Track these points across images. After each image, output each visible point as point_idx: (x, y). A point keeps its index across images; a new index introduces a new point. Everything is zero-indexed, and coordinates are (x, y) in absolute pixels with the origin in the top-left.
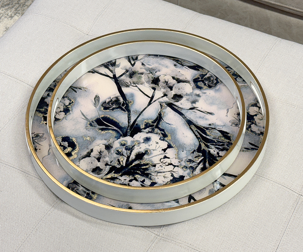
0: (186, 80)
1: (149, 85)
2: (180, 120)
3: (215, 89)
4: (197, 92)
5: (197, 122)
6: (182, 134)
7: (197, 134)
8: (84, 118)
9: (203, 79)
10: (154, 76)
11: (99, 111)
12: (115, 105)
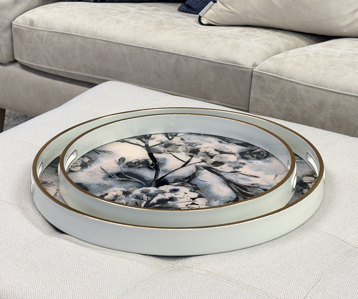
0: (231, 152)
1: (186, 154)
2: (218, 179)
3: (264, 160)
4: (243, 161)
5: (237, 182)
6: (218, 189)
7: (235, 189)
8: (104, 172)
9: (252, 153)
10: (194, 148)
11: (122, 168)
12: (142, 165)
